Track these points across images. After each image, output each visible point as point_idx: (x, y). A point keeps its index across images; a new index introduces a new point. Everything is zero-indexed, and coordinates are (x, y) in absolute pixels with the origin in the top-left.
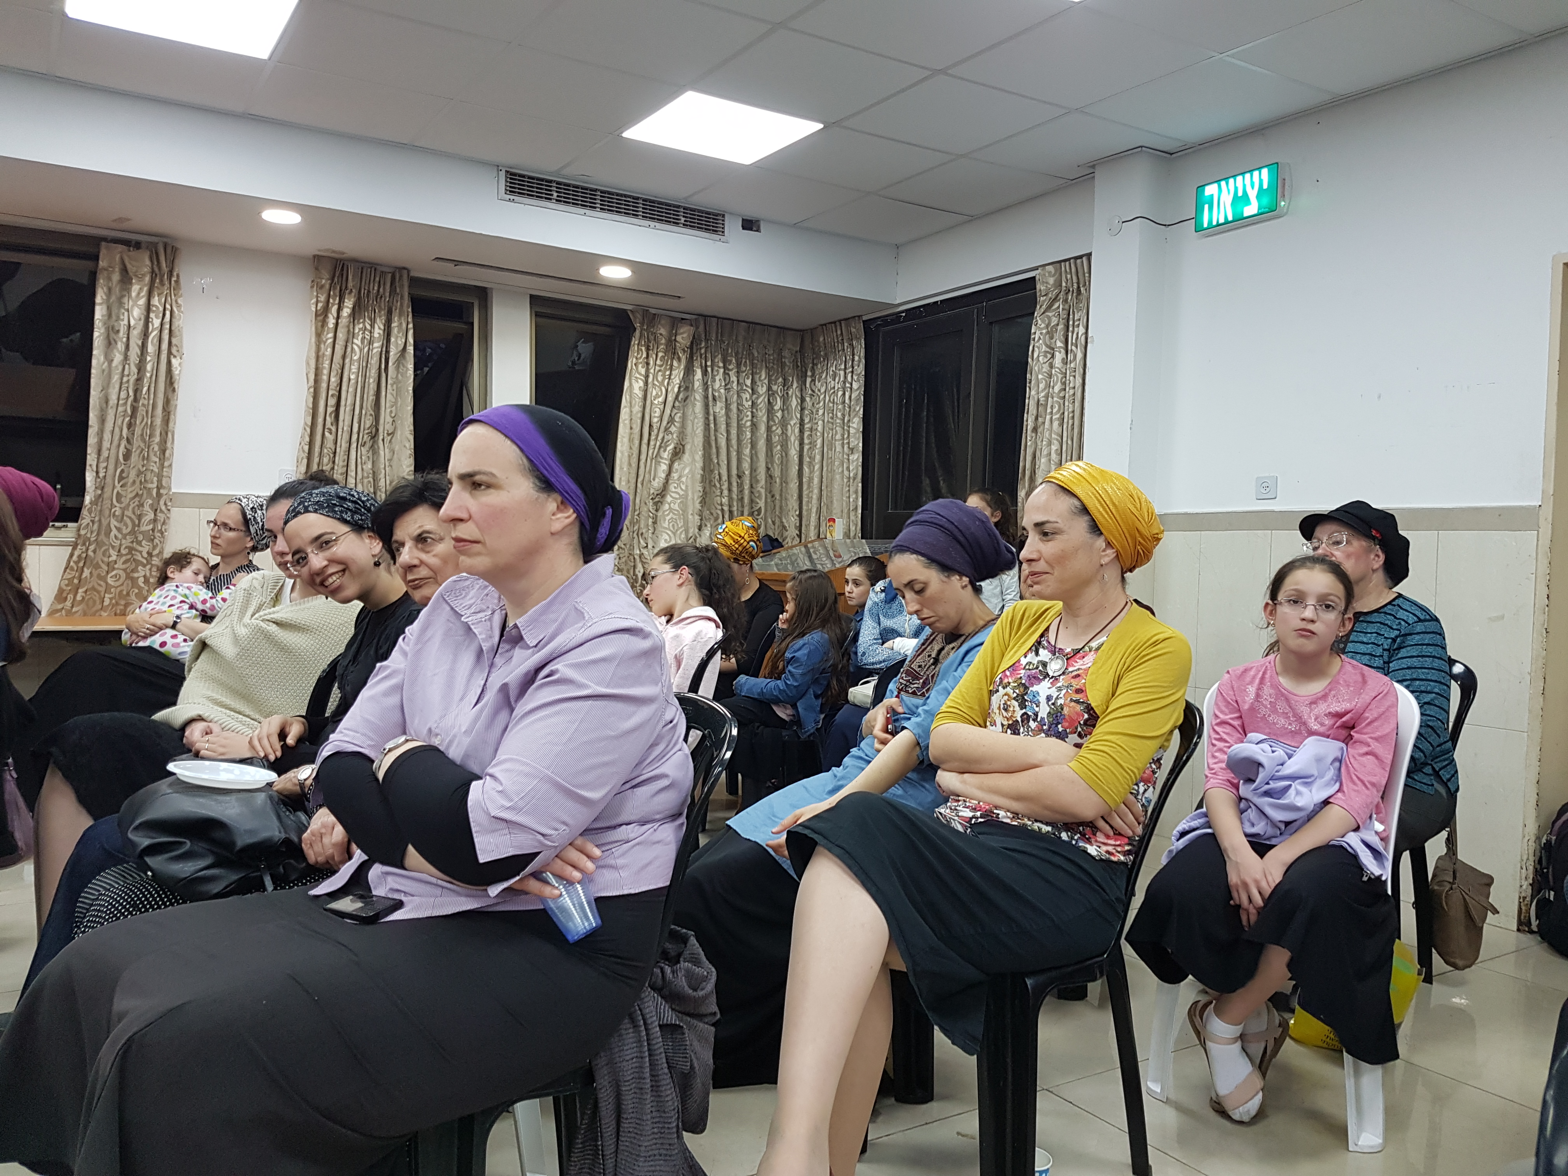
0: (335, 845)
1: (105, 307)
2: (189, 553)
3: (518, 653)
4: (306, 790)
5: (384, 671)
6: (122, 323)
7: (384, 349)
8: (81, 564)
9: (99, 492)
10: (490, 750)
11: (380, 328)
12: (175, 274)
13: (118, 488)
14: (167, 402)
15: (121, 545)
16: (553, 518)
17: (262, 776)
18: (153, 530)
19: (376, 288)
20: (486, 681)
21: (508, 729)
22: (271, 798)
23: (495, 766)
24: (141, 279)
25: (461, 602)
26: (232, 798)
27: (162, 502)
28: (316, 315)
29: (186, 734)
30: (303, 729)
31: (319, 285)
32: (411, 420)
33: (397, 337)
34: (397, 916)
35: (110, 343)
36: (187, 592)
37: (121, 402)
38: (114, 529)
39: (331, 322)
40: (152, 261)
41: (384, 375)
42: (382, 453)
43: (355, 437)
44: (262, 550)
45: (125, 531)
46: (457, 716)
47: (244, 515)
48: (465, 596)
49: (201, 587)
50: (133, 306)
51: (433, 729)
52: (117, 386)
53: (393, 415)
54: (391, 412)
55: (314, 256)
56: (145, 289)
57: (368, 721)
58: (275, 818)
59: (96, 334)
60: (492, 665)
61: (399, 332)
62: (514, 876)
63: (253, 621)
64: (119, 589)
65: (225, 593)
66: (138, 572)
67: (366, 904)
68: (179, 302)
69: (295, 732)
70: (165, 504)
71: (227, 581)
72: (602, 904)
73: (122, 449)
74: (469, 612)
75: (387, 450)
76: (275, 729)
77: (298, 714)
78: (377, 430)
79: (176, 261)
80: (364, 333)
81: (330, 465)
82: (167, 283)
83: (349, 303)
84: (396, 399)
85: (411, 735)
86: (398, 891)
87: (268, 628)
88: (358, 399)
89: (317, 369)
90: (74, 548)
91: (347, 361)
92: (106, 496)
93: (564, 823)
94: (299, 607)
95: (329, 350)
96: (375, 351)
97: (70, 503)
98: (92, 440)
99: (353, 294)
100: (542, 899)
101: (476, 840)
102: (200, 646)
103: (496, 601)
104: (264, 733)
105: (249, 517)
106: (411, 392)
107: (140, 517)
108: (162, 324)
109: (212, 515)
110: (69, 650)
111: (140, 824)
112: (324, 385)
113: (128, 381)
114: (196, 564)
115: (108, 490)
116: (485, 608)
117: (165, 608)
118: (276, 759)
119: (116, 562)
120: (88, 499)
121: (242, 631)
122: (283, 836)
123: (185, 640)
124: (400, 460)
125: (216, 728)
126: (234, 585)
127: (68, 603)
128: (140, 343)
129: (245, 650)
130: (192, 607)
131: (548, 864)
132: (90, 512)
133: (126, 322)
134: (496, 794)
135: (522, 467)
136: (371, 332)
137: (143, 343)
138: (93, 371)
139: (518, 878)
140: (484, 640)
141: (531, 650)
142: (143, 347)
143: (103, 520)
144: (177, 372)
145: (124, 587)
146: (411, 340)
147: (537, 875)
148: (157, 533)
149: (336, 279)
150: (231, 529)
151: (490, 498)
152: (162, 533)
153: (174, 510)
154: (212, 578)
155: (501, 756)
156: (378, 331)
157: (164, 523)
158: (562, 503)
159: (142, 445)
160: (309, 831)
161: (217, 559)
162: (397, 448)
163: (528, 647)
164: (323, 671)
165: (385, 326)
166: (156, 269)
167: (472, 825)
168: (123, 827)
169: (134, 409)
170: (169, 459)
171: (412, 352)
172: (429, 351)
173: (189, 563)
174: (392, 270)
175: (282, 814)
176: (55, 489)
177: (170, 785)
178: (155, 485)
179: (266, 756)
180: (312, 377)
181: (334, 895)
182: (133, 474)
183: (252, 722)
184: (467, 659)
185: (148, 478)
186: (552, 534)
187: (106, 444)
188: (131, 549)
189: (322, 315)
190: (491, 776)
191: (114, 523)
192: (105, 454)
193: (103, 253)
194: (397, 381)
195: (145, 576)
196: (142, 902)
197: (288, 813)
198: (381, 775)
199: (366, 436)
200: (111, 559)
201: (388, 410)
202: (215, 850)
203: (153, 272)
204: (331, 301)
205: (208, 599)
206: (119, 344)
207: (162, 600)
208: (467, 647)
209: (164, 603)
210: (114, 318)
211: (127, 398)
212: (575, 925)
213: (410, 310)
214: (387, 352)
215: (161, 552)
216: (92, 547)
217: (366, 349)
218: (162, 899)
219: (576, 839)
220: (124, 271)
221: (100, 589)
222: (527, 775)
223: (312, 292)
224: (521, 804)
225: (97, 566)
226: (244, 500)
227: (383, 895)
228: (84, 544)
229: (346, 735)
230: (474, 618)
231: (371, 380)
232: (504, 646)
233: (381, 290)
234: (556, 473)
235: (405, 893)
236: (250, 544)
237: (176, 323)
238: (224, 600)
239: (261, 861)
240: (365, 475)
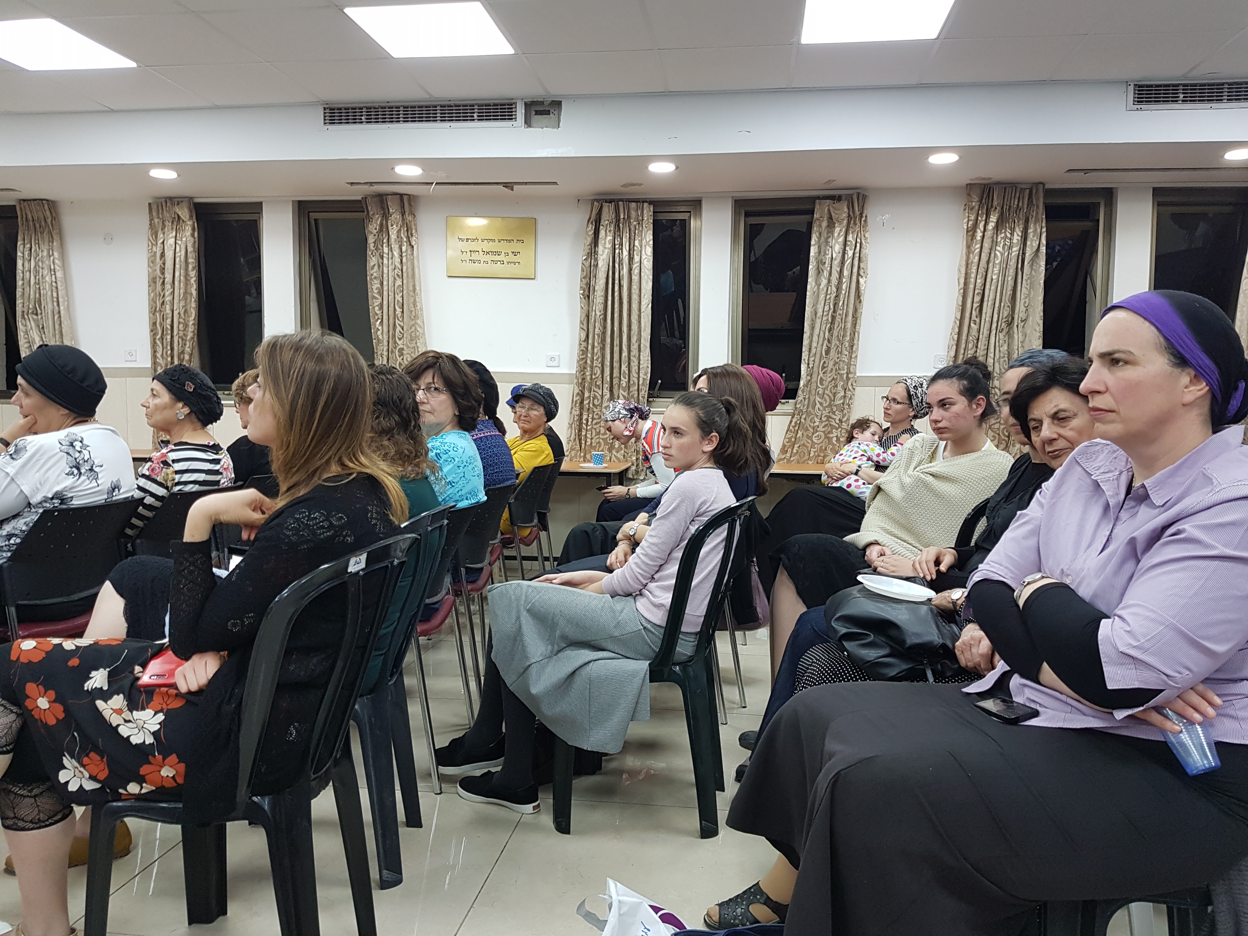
0: (982, 655)
1: (817, 246)
2: (868, 420)
3: (1144, 511)
4: (958, 608)
5: (1023, 518)
6: (827, 257)
7: (1021, 252)
8: (797, 428)
9: (809, 378)
10: (1117, 594)
11: (1018, 235)
12: (864, 215)
13: (821, 375)
14: (856, 310)
15: (822, 414)
16: (1185, 390)
17: (924, 593)
18: (843, 403)
19: (1016, 203)
20: (1111, 532)
21: (1134, 579)
22: (931, 610)
23: (1123, 608)
24: (840, 223)
25: (1091, 464)
26: (904, 606)
27: (850, 384)
28: (967, 232)
29: (867, 553)
30: (953, 558)
31: (970, 207)
32: (1041, 307)
33: (1032, 240)
34: (1033, 722)
35: (819, 272)
36: (866, 448)
37: (825, 313)
38: (818, 403)
39: (979, 235)
40: (849, 208)
41: (1020, 272)
42: (1016, 336)
43: (994, 326)
44: (921, 417)
45: (824, 405)
46: (1085, 560)
47: (908, 391)
48: (1095, 459)
49: (876, 445)
50: (835, 244)
51: (1065, 570)
52: (823, 303)
53: (1026, 305)
54: (1025, 302)
55: (967, 185)
56: (844, 229)
57: (1011, 557)
58: (934, 626)
59: (810, 267)
60: (1117, 519)
61: (1033, 236)
62: (1139, 706)
63: (915, 473)
64: (820, 445)
65: (893, 449)
66: (832, 433)
67: (1009, 707)
68: (866, 235)
69: (948, 560)
70: (852, 385)
71: (894, 440)
72: (1221, 747)
73: (825, 347)
74: (1098, 472)
75: (1020, 334)
76: (932, 558)
77: (948, 546)
78: (1013, 318)
79: (865, 205)
80: (1005, 241)
81: (974, 349)
82: (858, 222)
83: (993, 219)
84: (1030, 292)
85: (1046, 573)
86: (1034, 701)
87: (927, 479)
88: (998, 294)
89: (966, 274)
90: (793, 417)
91: (991, 265)
92: (814, 380)
93: (1188, 669)
94: (949, 463)
95: (977, 258)
96: (1013, 254)
97: (791, 386)
98: (806, 342)
99: (997, 210)
100: (1163, 731)
101: (1104, 669)
102: (876, 490)
103: (1124, 464)
104: (924, 559)
105: (912, 393)
106: (1042, 284)
107: (835, 394)
108: (854, 254)
109: (885, 391)
110: (788, 487)
111: (840, 617)
112: (972, 286)
113: (830, 298)
114: (873, 428)
115: (815, 376)
116: (1113, 469)
117: (850, 459)
118: (932, 579)
119: (818, 426)
120: (802, 383)
121: (907, 480)
122: (941, 641)
123: (864, 484)
124: (1030, 341)
125: (888, 552)
126: (902, 444)
127: (788, 455)
128: (839, 270)
129: (910, 493)
130: (869, 459)
131: (1170, 702)
132: (803, 392)
133: (830, 256)
134: (1123, 632)
135: (1159, 346)
136: (1011, 239)
137: (841, 270)
138: (808, 293)
139: (1141, 708)
140: (1112, 496)
141: (1158, 510)
142: (841, 272)
143: (811, 397)
144: (863, 288)
145: (823, 444)
146: (1044, 241)
147: (1158, 709)
148: (846, 405)
149: (984, 201)
150: (898, 403)
151: (1127, 373)
152: (849, 406)
153: (857, 389)
154: (884, 438)
155: (1128, 599)
156: (1016, 238)
157: (851, 398)
158: (1195, 376)
159: (838, 343)
160: (960, 640)
161: (889, 424)
162: (1028, 332)
163: (1153, 506)
164: (969, 515)
165: (1022, 232)
166: (851, 214)
167: (1102, 655)
168: (828, 616)
169: (833, 318)
170: (855, 352)
171: (1045, 251)
172: (1058, 248)
173: (869, 427)
174: (1029, 186)
175: (939, 623)
176: (782, 376)
177: (859, 591)
178: (845, 371)
179: (924, 577)
180: (962, 281)
181: (982, 695)
182: (831, 363)
183: (914, 549)
184: (1096, 511)
185: (841, 367)
186: (1184, 405)
187: (814, 344)
188: (829, 417)
189: (971, 232)
190: (1119, 617)
191: (818, 399)
192: (813, 351)
193: (817, 207)
194: (1031, 277)
195: (837, 436)
196: (840, 673)
197: (944, 624)
198: (1021, 603)
199: (1003, 324)
200: (815, 424)
201: (1022, 302)
202: (891, 644)
203: (849, 216)
204: (979, 218)
205: (881, 453)
206: (825, 272)
207: (849, 453)
208: (1096, 502)
209: (850, 456)
210: (822, 253)
211: (829, 310)
212: (1194, 761)
213: (1044, 217)
214: (1024, 254)
215: (848, 419)
216: (804, 416)
217: (1006, 254)
218: (854, 673)
219: (1197, 685)
220: (830, 218)
221: (808, 445)
222: (1153, 620)
223: (964, 214)
224: (1147, 645)
225: (807, 430)
226: (909, 381)
227: (1022, 702)
228: (799, 414)
229: (992, 567)
230: (1103, 477)
231: (1010, 278)
232: (1129, 504)
233: (1020, 204)
234: (1191, 350)
235: (1040, 704)
236: (912, 414)
237: (863, 251)
238: (893, 454)
239: (925, 658)
240: (1002, 355)
